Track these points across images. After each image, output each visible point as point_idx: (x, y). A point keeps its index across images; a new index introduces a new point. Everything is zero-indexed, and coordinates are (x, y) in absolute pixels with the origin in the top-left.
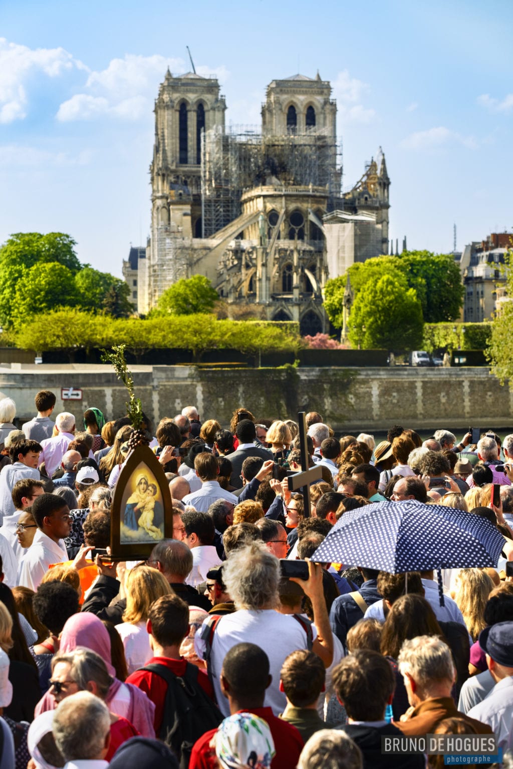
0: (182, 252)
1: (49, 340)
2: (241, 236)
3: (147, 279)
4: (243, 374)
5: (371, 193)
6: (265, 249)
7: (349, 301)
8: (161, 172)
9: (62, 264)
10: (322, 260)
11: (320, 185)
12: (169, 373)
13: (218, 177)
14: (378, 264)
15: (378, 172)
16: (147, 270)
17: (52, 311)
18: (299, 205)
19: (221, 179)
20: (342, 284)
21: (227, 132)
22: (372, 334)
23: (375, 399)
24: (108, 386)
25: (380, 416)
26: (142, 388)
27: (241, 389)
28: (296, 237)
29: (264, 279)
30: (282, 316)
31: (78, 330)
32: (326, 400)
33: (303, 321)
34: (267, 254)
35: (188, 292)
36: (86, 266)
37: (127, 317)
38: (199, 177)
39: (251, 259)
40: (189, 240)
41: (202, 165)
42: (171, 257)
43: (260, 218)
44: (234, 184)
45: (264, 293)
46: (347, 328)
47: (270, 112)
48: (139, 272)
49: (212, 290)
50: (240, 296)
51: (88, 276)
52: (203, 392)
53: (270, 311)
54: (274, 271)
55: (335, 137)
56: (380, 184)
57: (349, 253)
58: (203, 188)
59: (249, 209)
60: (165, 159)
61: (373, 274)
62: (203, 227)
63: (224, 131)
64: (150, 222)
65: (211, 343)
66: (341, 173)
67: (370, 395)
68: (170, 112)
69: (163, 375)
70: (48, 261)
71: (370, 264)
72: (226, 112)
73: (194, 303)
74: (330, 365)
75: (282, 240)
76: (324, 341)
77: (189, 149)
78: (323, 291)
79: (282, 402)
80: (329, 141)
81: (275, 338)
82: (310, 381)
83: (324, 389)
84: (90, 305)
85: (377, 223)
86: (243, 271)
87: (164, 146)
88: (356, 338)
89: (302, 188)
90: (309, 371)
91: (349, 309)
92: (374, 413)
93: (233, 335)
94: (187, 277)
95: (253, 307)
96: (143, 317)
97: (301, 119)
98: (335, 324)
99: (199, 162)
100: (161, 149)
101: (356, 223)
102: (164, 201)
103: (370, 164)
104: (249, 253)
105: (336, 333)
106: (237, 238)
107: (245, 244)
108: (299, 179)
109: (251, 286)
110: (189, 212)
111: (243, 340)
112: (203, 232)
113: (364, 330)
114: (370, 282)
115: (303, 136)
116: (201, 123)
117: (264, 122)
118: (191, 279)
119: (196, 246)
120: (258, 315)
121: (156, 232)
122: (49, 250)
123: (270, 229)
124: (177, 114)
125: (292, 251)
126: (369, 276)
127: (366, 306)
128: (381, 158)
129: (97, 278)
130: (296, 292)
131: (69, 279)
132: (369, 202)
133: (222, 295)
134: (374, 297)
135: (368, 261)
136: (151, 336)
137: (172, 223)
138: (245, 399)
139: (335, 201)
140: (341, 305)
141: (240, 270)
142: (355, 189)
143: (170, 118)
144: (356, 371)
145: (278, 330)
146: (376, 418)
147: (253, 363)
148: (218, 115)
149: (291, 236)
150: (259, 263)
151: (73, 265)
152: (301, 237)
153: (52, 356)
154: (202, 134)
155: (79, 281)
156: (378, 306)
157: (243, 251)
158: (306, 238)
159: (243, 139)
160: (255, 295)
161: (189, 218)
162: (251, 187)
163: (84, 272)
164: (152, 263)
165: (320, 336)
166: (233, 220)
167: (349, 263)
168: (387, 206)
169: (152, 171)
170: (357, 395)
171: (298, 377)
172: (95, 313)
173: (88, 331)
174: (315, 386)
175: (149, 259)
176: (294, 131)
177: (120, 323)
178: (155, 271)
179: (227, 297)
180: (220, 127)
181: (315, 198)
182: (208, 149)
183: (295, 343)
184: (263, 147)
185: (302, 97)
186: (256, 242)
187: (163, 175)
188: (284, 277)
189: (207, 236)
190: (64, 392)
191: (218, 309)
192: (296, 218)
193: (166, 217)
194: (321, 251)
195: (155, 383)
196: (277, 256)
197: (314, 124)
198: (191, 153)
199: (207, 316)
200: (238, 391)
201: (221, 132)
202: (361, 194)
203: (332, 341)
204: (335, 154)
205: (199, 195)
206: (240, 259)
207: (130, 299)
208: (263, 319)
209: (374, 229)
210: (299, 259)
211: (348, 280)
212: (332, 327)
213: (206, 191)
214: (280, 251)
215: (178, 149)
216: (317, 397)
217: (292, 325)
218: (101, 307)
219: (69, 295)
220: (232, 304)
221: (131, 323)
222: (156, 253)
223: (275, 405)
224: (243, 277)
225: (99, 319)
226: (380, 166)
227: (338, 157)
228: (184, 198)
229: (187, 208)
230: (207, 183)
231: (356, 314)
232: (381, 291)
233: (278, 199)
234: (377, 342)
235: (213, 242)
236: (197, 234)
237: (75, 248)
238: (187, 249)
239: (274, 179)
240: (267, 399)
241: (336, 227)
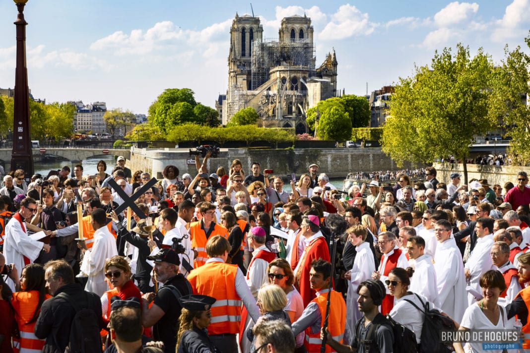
0: (242, 97)
1: (181, 137)
2: (269, 89)
3: (226, 109)
4: (269, 152)
5: (329, 69)
6: (280, 95)
7: (318, 118)
8: (233, 60)
9: (188, 102)
10: (306, 100)
11: (306, 65)
12: (235, 152)
14: (331, 101)
15: (332, 59)
16: (226, 105)
17: (183, 124)
18: (296, 74)
19: (260, 64)
20: (315, 110)
21: (263, 41)
22: (328, 133)
23: (329, 163)
25: (331, 171)
26: (223, 158)
27: (268, 159)
28: (294, 89)
29: (279, 108)
30: (287, 125)
31: (194, 133)
32: (307, 164)
33: (297, 128)
34: (281, 97)
35: (245, 115)
36: (199, 103)
37: (217, 126)
38: (251, 63)
39: (274, 100)
40: (245, 91)
41: (252, 57)
42: (237, 99)
43: (278, 81)
44: (265, 66)
45: (279, 115)
46: (317, 130)
47: (283, 32)
48: (223, 106)
49: (256, 114)
50: (269, 116)
51: (199, 108)
52: (251, 161)
53: (282, 123)
54: (284, 104)
55: (312, 43)
56: (333, 65)
57: (318, 96)
58: (252, 67)
59: (273, 77)
60: (235, 55)
61: (329, 106)
62: (252, 85)
63: (262, 41)
64: (228, 83)
65: (255, 138)
66: (315, 60)
67: (327, 161)
68: (237, 33)
69: (233, 153)
70: (182, 101)
71: (328, 101)
72: (263, 33)
73: (248, 120)
74: (308, 147)
75: (288, 91)
76: (306, 137)
77: (246, 49)
78: (306, 114)
79: (287, 165)
80: (310, 45)
81: (284, 135)
82: (300, 155)
83: (306, 159)
84: (200, 121)
85: (332, 82)
86: (270, 105)
87: (235, 49)
88: (321, 135)
89: (297, 66)
90: (299, 150)
91: (318, 122)
92: (329, 170)
93: (265, 134)
94: (245, 108)
95: (274, 121)
96: (224, 126)
97: (297, 35)
98: (311, 129)
99: (250, 55)
100: (233, 50)
101: (322, 82)
102: (235, 73)
103: (328, 55)
104: (273, 97)
105: (312, 133)
106: (267, 90)
107: (271, 93)
108: (296, 63)
109: (274, 112)
110: (246, 78)
111: (269, 137)
112: (252, 87)
113: (325, 131)
114: (328, 110)
115: (298, 43)
116: (252, 38)
117: (280, 37)
118: (246, 109)
119: (249, 94)
120: (277, 125)
121: (230, 87)
122: (181, 97)
123: (282, 85)
124: (241, 34)
125: (292, 96)
126: (327, 107)
127: (326, 120)
128: (333, 52)
129: (204, 109)
130: (294, 114)
131: (191, 109)
132: (328, 73)
133: (260, 116)
134: (329, 116)
135: (327, 100)
136: (228, 135)
137: (238, 83)
138: (270, 163)
139: (312, 72)
140: (314, 120)
141: (268, 104)
142: (321, 67)
143: (237, 35)
144: (321, 150)
145: (286, 132)
146: (330, 171)
147: (274, 147)
148: (259, 34)
149: (292, 89)
150: (277, 102)
151: (193, 103)
152: (296, 89)
153: (182, 144)
154: (252, 43)
155: (196, 110)
156: (331, 120)
157: (270, 96)
158: (299, 90)
159: (271, 45)
160: (275, 116)
161: (245, 81)
162: (274, 67)
163: (198, 106)
164: (229, 102)
165: (305, 134)
166: (266, 82)
167: (318, 101)
168: (336, 75)
169: (229, 60)
170: (321, 161)
171: (294, 153)
172: (203, 125)
173: (199, 133)
174: (302, 157)
175: (228, 100)
176: (294, 41)
177: (213, 129)
178: (230, 105)
179: (263, 117)
180: (260, 40)
181: (303, 71)
182: (254, 50)
183: (293, 138)
184: (279, 48)
185: (297, 25)
186: (276, 92)
187: (234, 62)
188: (289, 107)
189: (253, 90)
190: (188, 161)
191: (258, 123)
192: (294, 81)
193: (235, 81)
194: (305, 95)
195: (229, 156)
196: (285, 98)
197: (303, 38)
198: (247, 52)
199: (253, 126)
200: (267, 160)
201: (260, 42)
202: (324, 69)
203: (310, 137)
204: (313, 51)
205: (250, 71)
206: (268, 100)
207: (219, 118)
208: (279, 127)
209: (330, 85)
210: (296, 99)
211: (318, 108)
212: (310, 130)
213: (254, 69)
214: (287, 96)
215: (241, 50)
216: (302, 162)
217: (292, 129)
218: (205, 122)
219: (191, 117)
220: (265, 120)
221: (218, 129)
222: (230, 97)
223: (284, 166)
224: (270, 108)
225: (204, 127)
226: (333, 57)
227: (314, 52)
228: (243, 72)
229: (245, 77)
230: (254, 65)
231: (321, 124)
232: (333, 114)
233: (286, 72)
234: (330, 136)
235: (256, 92)
236: (249, 88)
237: (194, 95)
238: (244, 95)
239: (285, 63)
240: (280, 163)
241: (313, 84)
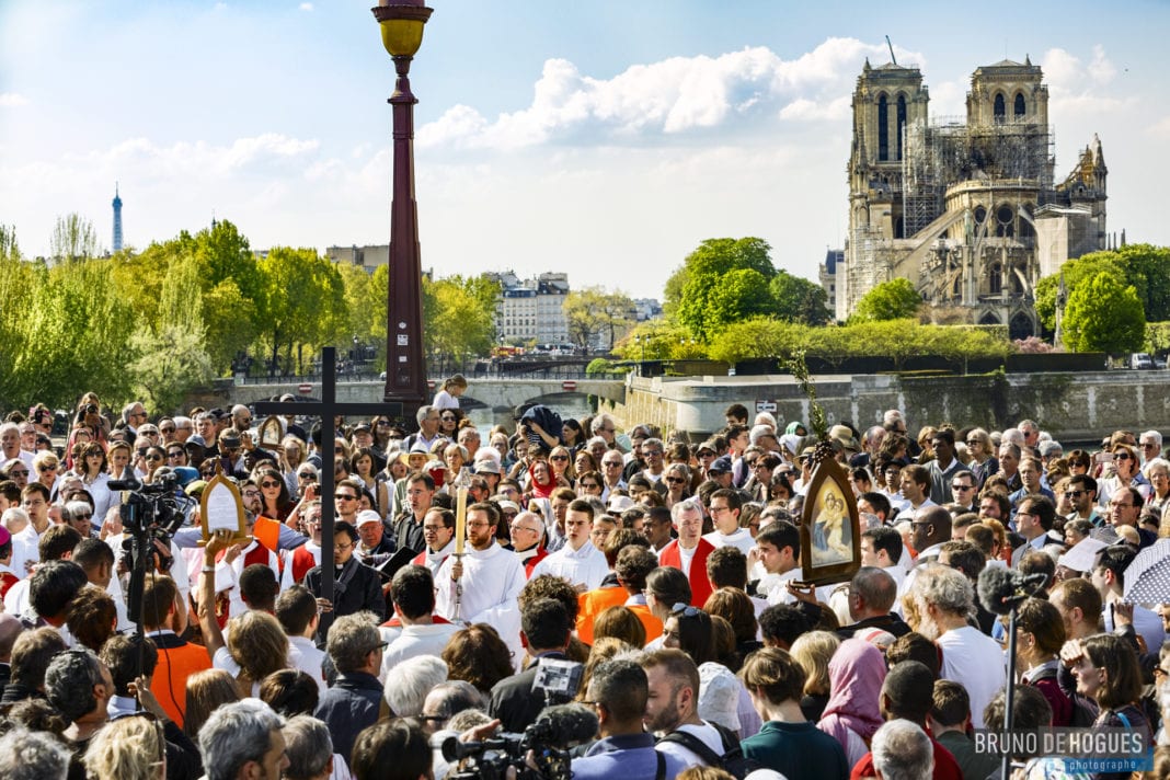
0: (882, 254)
1: (742, 351)
2: (945, 235)
3: (845, 283)
4: (948, 382)
5: (1086, 184)
6: (971, 248)
7: (1063, 301)
8: (858, 170)
9: (756, 270)
10: (1032, 257)
11: (1030, 178)
12: (870, 384)
13: (920, 173)
14: (1094, 260)
15: (1094, 161)
16: (845, 274)
17: (745, 320)
18: (1008, 200)
19: (923, 176)
20: (1055, 283)
21: (930, 124)
22: (1088, 336)
23: (1091, 406)
24: (804, 398)
25: (1097, 424)
26: (840, 399)
27: (946, 398)
28: (1005, 234)
29: (970, 280)
30: (989, 319)
31: (772, 339)
32: (1037, 408)
33: (1012, 324)
34: (973, 253)
35: (889, 296)
36: (782, 271)
37: (825, 324)
38: (901, 174)
39: (956, 259)
40: (890, 241)
41: (903, 161)
42: (870, 259)
43: (966, 215)
44: (937, 181)
45: (970, 295)
46: (1060, 330)
47: (977, 102)
48: (837, 276)
49: (915, 293)
50: (945, 299)
51: (783, 282)
52: (905, 403)
53: (977, 314)
54: (981, 271)
55: (1047, 125)
56: (1096, 175)
57: (1063, 250)
58: (904, 185)
59: (954, 206)
60: (863, 156)
61: (1089, 272)
62: (905, 226)
63: (926, 124)
64: (848, 222)
65: (914, 349)
66: (1053, 164)
67: (1086, 402)
68: (869, 106)
69: (863, 385)
70: (741, 268)
71: (1086, 260)
72: (929, 104)
73: (896, 307)
74: (1043, 371)
75: (989, 238)
76: (1035, 345)
77: (889, 144)
78: (1035, 291)
79: (990, 411)
80: (1040, 130)
81: (982, 342)
82: (1021, 388)
83: (1036, 397)
84: (786, 313)
85: (1093, 216)
86: (948, 272)
87: (863, 142)
88: (1071, 341)
89: (1011, 181)
90: (1018, 378)
91: (1063, 309)
92: (1091, 422)
93: (937, 340)
94: (888, 280)
95: (958, 310)
96: (841, 324)
97: (1010, 107)
98: (1048, 326)
99: (900, 158)
100: (859, 145)
101: (1070, 216)
102: (863, 200)
103: (1084, 152)
104: (954, 252)
105: (1048, 335)
106: (941, 237)
107: (950, 244)
108: (1007, 172)
109: (957, 287)
110: (890, 211)
111: (948, 346)
112: (905, 231)
113: (1079, 331)
114: (1086, 280)
115: (1012, 125)
116: (902, 117)
117: (970, 113)
118: (892, 281)
119: (897, 247)
120: (964, 319)
121: (854, 233)
122: (742, 257)
123: (976, 226)
124: (877, 107)
125: (1000, 249)
126: (1084, 273)
127: (1081, 306)
128: (1097, 145)
129: (793, 283)
130: (1005, 293)
131: (763, 286)
132: (1084, 195)
133: (925, 298)
134: (1090, 296)
135: (1083, 257)
136: (850, 344)
137: (872, 223)
138: (951, 409)
139: (1047, 194)
140: (1053, 305)
141: (944, 271)
142: (1068, 180)
143: (869, 112)
144: (1070, 376)
145: (986, 335)
146: (1092, 426)
147: (959, 370)
148: (921, 107)
149: (999, 233)
150: (965, 263)
151: (768, 271)
152: (1010, 233)
153: (745, 367)
154: (903, 128)
155: (774, 288)
156: (1094, 306)
157: (947, 251)
158: (1015, 234)
159: (947, 132)
160: (960, 297)
161: (889, 218)
162: (956, 182)
163: (779, 278)
164: (851, 266)
165: (1031, 340)
166: (936, 218)
167: (1063, 260)
168: (1104, 198)
169: (850, 169)
170: (1070, 402)
171: (1008, 383)
172: (791, 321)
173: (784, 341)
174: (1026, 394)
175: (848, 262)
176: (1002, 120)
177: (816, 331)
178: (853, 275)
179: (931, 300)
180: (922, 120)
181: (1025, 192)
182: (909, 144)
183: (1004, 348)
184: (968, 140)
185: (1010, 85)
186: (961, 241)
187: (862, 173)
188: (992, 277)
189: (908, 237)
190: (759, 405)
191: (920, 314)
192: (1004, 214)
193: (865, 218)
194: (1032, 248)
195: (855, 393)
196: (984, 255)
197: (1024, 113)
198: (892, 149)
199: (910, 321)
200: (942, 400)
201: (923, 125)
202: (1076, 186)
203: (1044, 345)
204: (1047, 144)
205: (900, 193)
206: (944, 260)
207: (827, 305)
208: (969, 322)
209: (1089, 222)
210: (1008, 257)
211: (1062, 278)
212: (1044, 329)
213: (908, 188)
214: (988, 249)
215: (877, 145)
216: (1028, 405)
217: (1001, 329)
218: (797, 314)
219: (764, 302)
220: (936, 307)
221: (828, 330)
222: (855, 256)
223: (983, 415)
224: (948, 279)
225: (795, 327)
226: (1095, 155)
227: (1050, 147)
228: (884, 197)
229: (888, 207)
230: (909, 180)
231: (1071, 315)
232: (1098, 289)
233: (985, 195)
234: (1094, 344)
235: (914, 243)
236: (898, 234)
237: (769, 253)
238: (887, 250)
239: (981, 173)
240: (974, 408)
241: (1049, 222)
